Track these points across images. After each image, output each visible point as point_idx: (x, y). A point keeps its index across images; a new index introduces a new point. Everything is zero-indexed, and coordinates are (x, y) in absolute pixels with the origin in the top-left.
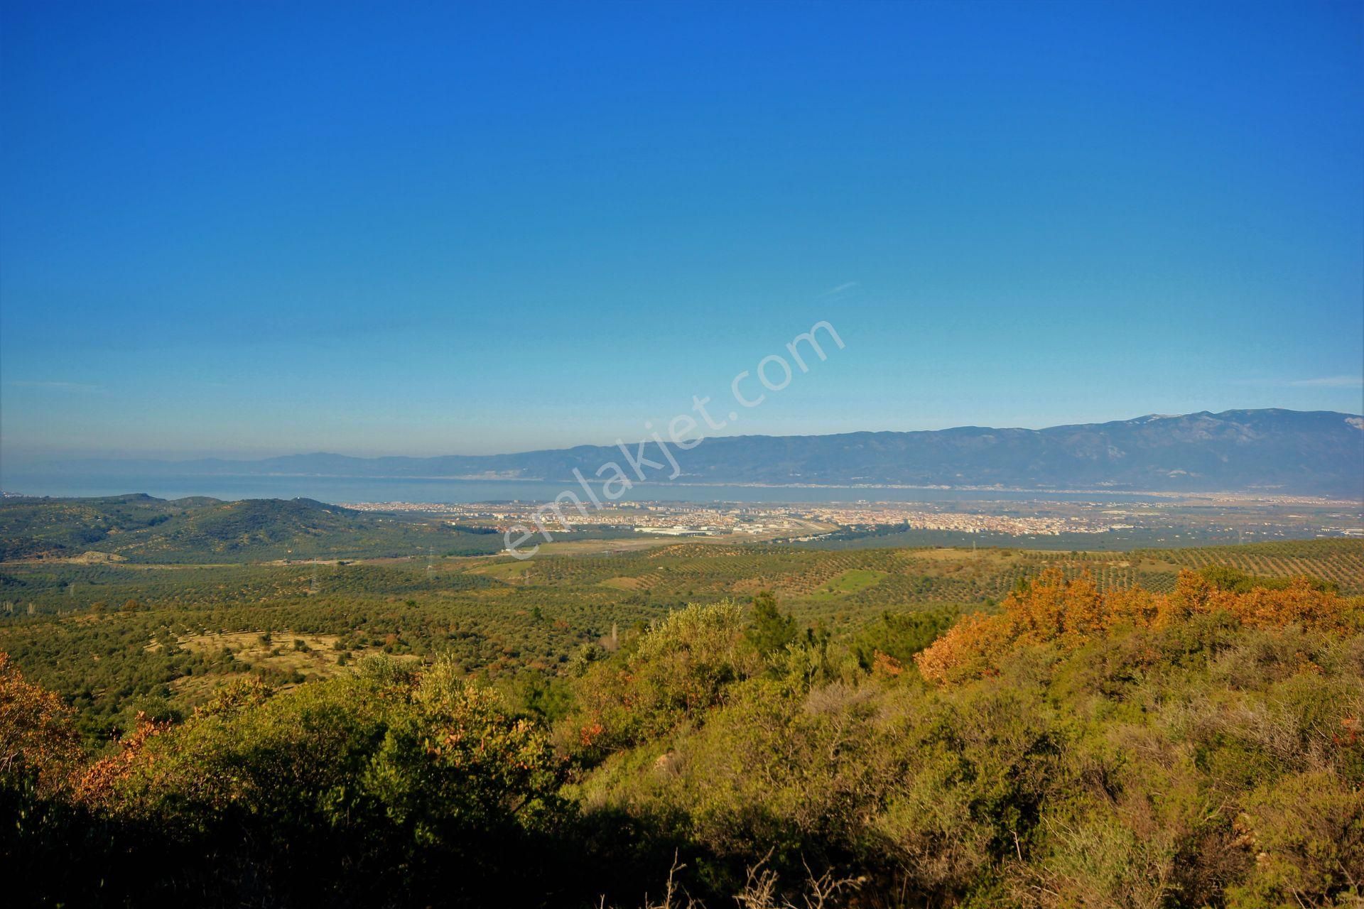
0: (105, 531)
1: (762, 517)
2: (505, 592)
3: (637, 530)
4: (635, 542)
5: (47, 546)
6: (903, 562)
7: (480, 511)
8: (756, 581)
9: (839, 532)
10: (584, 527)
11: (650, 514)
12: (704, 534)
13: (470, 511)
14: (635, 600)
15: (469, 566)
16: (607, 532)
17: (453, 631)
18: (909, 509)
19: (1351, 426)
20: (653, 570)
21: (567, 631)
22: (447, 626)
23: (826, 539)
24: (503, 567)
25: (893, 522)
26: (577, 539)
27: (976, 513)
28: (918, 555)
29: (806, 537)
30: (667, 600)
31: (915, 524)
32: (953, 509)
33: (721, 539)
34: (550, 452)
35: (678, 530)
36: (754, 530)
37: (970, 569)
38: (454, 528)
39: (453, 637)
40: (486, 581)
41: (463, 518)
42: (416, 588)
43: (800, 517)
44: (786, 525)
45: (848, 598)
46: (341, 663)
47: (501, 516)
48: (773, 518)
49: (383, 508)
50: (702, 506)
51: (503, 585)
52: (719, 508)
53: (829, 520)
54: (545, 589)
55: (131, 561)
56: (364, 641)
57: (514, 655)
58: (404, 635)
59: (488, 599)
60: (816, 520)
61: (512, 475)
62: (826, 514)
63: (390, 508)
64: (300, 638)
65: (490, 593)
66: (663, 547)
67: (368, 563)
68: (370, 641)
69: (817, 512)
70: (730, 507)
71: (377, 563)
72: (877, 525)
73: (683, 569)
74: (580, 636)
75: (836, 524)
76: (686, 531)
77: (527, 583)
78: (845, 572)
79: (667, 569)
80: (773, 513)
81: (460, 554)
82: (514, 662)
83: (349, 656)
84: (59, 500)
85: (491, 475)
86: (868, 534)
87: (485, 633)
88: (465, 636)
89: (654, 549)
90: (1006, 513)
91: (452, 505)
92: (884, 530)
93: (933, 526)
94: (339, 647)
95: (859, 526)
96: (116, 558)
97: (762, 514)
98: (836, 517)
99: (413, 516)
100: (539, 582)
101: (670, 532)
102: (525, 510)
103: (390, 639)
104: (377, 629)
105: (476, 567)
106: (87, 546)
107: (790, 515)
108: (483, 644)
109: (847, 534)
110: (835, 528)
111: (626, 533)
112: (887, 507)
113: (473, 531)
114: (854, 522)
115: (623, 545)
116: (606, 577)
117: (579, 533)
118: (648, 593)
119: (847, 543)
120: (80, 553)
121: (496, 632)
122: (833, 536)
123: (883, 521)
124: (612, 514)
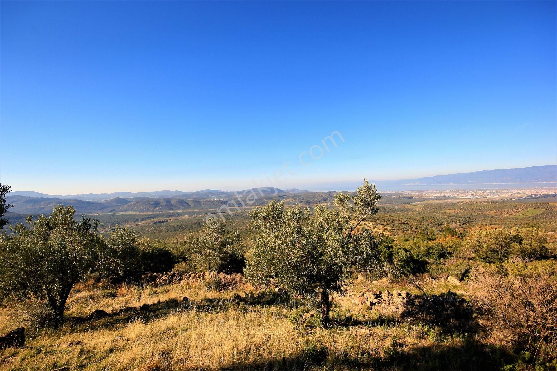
0: (327, 198)
1: (498, 193)
2: (415, 213)
3: (455, 197)
4: (454, 200)
5: (317, 201)
6: (552, 206)
7: (409, 193)
8: (494, 211)
9: (527, 197)
10: (438, 196)
11: (459, 192)
12: (477, 198)
13: (406, 193)
14: (453, 216)
15: (406, 206)
16: (445, 198)
17: (400, 222)
20: (459, 208)
21: (431, 223)
22: (399, 221)
23: (522, 199)
24: (415, 207)
25: (550, 193)
29: (514, 198)
30: (463, 216)
33: (483, 199)
34: (428, 178)
35: (468, 197)
36: (495, 197)
38: (402, 197)
39: (400, 224)
40: (410, 210)
41: (405, 195)
43: (512, 192)
44: (507, 195)
45: (529, 217)
46: (374, 228)
47: (415, 194)
48: (502, 193)
50: (476, 190)
51: (415, 211)
52: (483, 191)
53: (523, 194)
54: (426, 212)
55: (332, 205)
56: (379, 224)
57: (416, 228)
58: (388, 223)
59: (411, 215)
60: (519, 193)
61: (418, 184)
62: (522, 191)
64: (365, 222)
65: (411, 213)
66: (463, 202)
67: (381, 205)
68: (380, 224)
69: (519, 191)
70: (486, 190)
71: (384, 205)
72: (543, 195)
73: (469, 208)
74: (436, 225)
75: (527, 194)
76: (471, 197)
77: (421, 211)
78: (528, 209)
79: (464, 208)
80: (502, 192)
81: (404, 203)
82: (416, 230)
83: (375, 227)
85: (412, 184)
86: (539, 197)
87: (409, 223)
88: (404, 223)
89: (460, 202)
91: (402, 192)
92: (546, 196)
94: (373, 225)
95: (536, 195)
96: (330, 204)
97: (498, 192)
98: (526, 193)
99: (392, 194)
100: (425, 210)
101: (465, 197)
102: (421, 192)
103: (385, 223)
104: (382, 221)
105: (408, 207)
106: (324, 201)
107: (509, 192)
108: (408, 225)
109: (531, 197)
110: (526, 196)
111: (452, 198)
112: (547, 189)
113: (407, 198)
114: (534, 194)
115: (450, 201)
116: (445, 210)
117: (437, 198)
118: (457, 214)
119: (530, 200)
120: (323, 203)
121: (411, 223)
122: (525, 198)
123: (546, 193)
124: (447, 193)
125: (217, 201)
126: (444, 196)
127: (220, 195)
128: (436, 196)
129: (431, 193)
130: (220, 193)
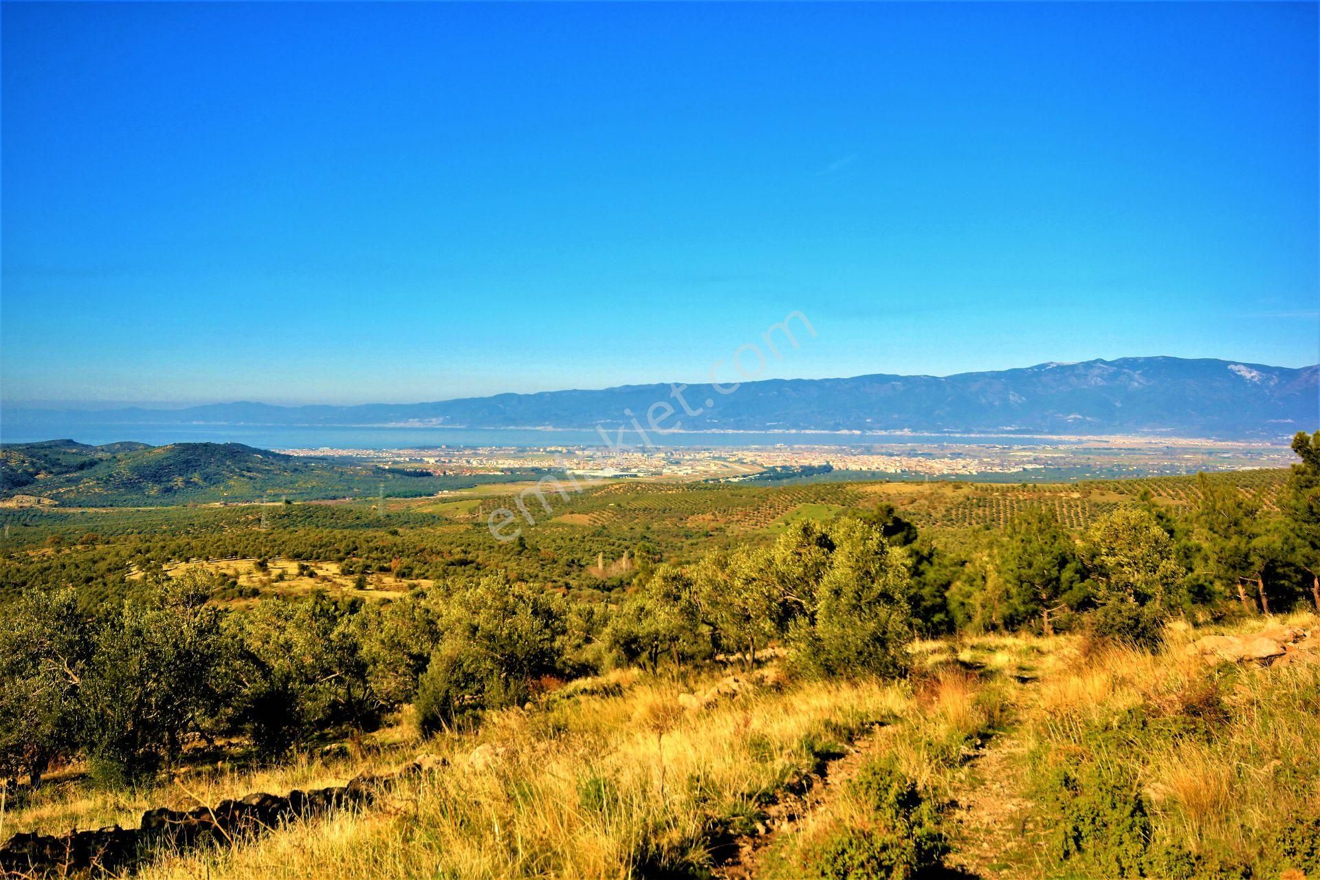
0: (33, 475)
1: (688, 460)
7: (410, 456)
8: (709, 516)
9: (766, 473)
10: (518, 469)
11: (578, 457)
12: (636, 476)
13: (399, 456)
15: (415, 506)
16: (540, 474)
18: (828, 452)
19: (1233, 372)
20: (604, 506)
22: (440, 553)
23: (755, 479)
24: (447, 507)
25: (816, 464)
26: (512, 481)
27: (891, 455)
29: (735, 477)
31: (837, 465)
32: (869, 451)
33: (653, 479)
36: (684, 472)
38: (391, 471)
40: (436, 519)
41: (395, 462)
42: (369, 525)
43: (725, 459)
44: (713, 467)
47: (432, 461)
48: (698, 460)
49: (312, 454)
51: (454, 522)
53: (753, 463)
55: (63, 505)
56: (368, 568)
60: (741, 461)
61: (435, 422)
62: (749, 456)
63: (320, 454)
65: (444, 529)
66: (600, 487)
67: (315, 503)
68: (375, 567)
69: (740, 455)
71: (322, 503)
72: (801, 467)
73: (633, 505)
75: (762, 465)
76: (618, 473)
77: (477, 520)
78: (799, 506)
79: (617, 506)
80: (698, 456)
81: (401, 495)
85: (415, 423)
86: (794, 475)
87: (480, 561)
89: (596, 489)
90: (922, 455)
91: (380, 450)
92: (808, 471)
93: (854, 467)
95: (783, 467)
96: (47, 501)
97: (687, 457)
98: (759, 460)
99: (345, 461)
102: (454, 456)
105: (421, 507)
107: (714, 458)
109: (774, 475)
110: (761, 469)
111: (560, 476)
112: (807, 450)
113: (408, 474)
114: (779, 464)
116: (558, 515)
117: (512, 476)
119: (776, 483)
122: (762, 477)
123: (806, 463)
124: (541, 458)
126: (533, 470)
128: (508, 469)
129: (489, 457)
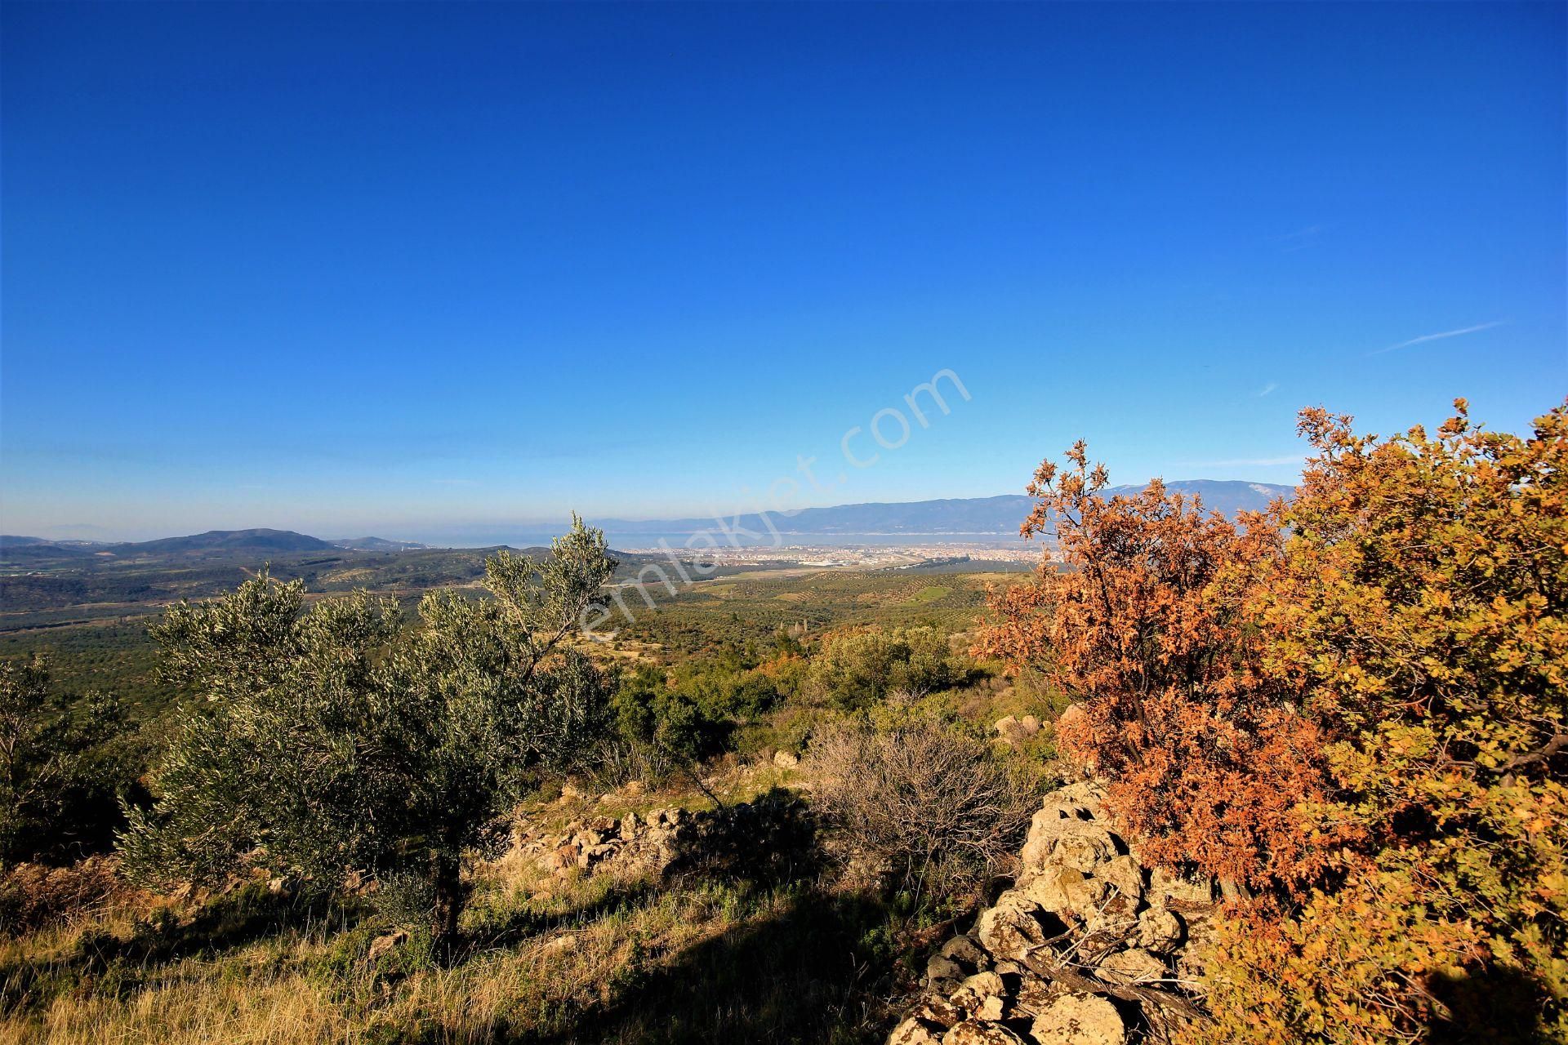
1: (878, 554)
2: (718, 603)
3: (800, 563)
4: (799, 571)
5: (451, 578)
6: (963, 581)
8: (871, 595)
9: (925, 562)
10: (769, 561)
11: (809, 553)
12: (841, 566)
14: (796, 607)
16: (781, 565)
17: (683, 629)
18: (969, 547)
19: (1253, 490)
20: (808, 588)
21: (752, 628)
22: (680, 625)
23: (917, 567)
25: (959, 556)
26: (763, 569)
27: (1012, 549)
28: (972, 577)
29: (904, 566)
30: (816, 607)
31: (973, 557)
32: (998, 547)
33: (852, 568)
35: (826, 563)
36: (872, 563)
37: (1004, 585)
39: (683, 632)
40: (707, 596)
42: (665, 601)
43: (901, 553)
44: (893, 559)
45: (927, 605)
46: (617, 649)
47: (717, 556)
48: (885, 554)
49: (646, 552)
50: (841, 548)
51: (718, 598)
52: (852, 549)
53: (919, 556)
54: (742, 601)
56: (630, 636)
57: (719, 642)
58: (654, 631)
59: (708, 608)
60: (911, 555)
62: (918, 551)
63: (650, 552)
64: (593, 634)
65: (709, 604)
66: (816, 574)
68: (634, 635)
69: (912, 550)
70: (858, 548)
72: (949, 558)
73: (828, 587)
74: (761, 630)
75: (924, 557)
76: (830, 564)
77: (731, 598)
78: (926, 588)
79: (817, 588)
80: (885, 551)
82: (718, 647)
83: (621, 644)
84: (457, 550)
86: (943, 564)
87: (703, 629)
88: (690, 631)
89: (810, 575)
90: (1032, 549)
92: (953, 561)
93: (984, 558)
94: (615, 639)
95: (938, 559)
97: (878, 552)
98: (924, 554)
100: (738, 596)
101: (820, 564)
103: (645, 634)
104: (638, 627)
105: (701, 588)
106: (474, 577)
107: (896, 553)
108: (701, 636)
109: (930, 564)
110: (923, 560)
111: (793, 565)
112: (957, 546)
114: (935, 556)
115: (791, 573)
116: (780, 593)
117: (765, 566)
118: (804, 602)
119: (929, 569)
120: (470, 582)
121: (710, 629)
122: (923, 566)
123: (953, 555)
124: (785, 553)
125: (20, 582)
126: (778, 562)
127: (38, 555)
128: (763, 562)
129: (753, 553)
130: (38, 548)
